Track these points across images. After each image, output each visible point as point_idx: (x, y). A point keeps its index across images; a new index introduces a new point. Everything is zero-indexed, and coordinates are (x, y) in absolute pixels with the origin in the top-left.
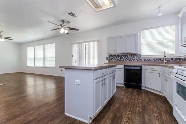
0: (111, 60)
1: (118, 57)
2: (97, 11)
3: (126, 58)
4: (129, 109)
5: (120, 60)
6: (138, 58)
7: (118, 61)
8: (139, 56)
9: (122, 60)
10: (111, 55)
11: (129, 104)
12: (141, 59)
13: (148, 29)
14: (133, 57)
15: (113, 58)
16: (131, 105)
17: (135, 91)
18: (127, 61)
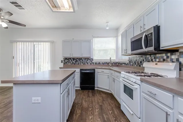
0: (66, 64)
1: (73, 61)
2: (54, 11)
3: (81, 62)
4: (90, 113)
5: (75, 63)
6: (91, 62)
7: (73, 64)
8: (91, 60)
9: (77, 63)
10: (66, 59)
11: (89, 107)
12: (93, 63)
13: (98, 37)
14: (87, 61)
15: (68, 62)
16: (91, 108)
17: (90, 92)
18: (82, 64)
